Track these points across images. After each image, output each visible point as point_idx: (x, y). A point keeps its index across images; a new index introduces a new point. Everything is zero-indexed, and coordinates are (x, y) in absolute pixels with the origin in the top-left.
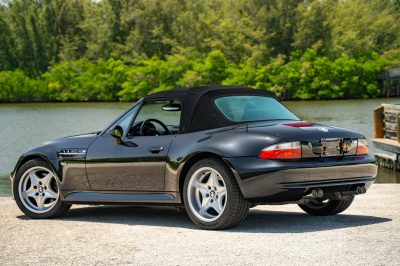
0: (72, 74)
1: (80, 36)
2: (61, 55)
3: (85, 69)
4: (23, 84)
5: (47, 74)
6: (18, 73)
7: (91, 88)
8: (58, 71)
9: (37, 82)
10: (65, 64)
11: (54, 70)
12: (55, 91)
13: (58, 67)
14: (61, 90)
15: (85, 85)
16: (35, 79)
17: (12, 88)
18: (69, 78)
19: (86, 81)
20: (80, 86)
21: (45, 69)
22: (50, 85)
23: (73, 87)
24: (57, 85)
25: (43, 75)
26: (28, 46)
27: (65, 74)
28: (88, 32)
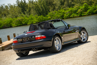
0: (53, 14)
1: (54, 5)
2: (50, 10)
3: (55, 13)
4: (43, 18)
5: (48, 15)
6: (42, 16)
7: (57, 17)
8: (50, 14)
9: (46, 17)
10: (51, 12)
11: (49, 14)
12: (50, 19)
13: (50, 13)
14: (51, 18)
15: (56, 16)
16: (45, 17)
17: (41, 19)
18: (52, 15)
19: (56, 15)
20: (55, 17)
21: (47, 14)
22: (49, 18)
23: (53, 17)
24: (50, 17)
25: (47, 16)
26: (43, 10)
27: (51, 14)
28: (55, 4)
